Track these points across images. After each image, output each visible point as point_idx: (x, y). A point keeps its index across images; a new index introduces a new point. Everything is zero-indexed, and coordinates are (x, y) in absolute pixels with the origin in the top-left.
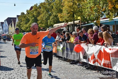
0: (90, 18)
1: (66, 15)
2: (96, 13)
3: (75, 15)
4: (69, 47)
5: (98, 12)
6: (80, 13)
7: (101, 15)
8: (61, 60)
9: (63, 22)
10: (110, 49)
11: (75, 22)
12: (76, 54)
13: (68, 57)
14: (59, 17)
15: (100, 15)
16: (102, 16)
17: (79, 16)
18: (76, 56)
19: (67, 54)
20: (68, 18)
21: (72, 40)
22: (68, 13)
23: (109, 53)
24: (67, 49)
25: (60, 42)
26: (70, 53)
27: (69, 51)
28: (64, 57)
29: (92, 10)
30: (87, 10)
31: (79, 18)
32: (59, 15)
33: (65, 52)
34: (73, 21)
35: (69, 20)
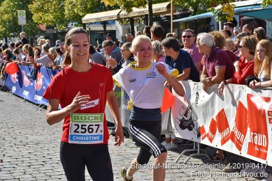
10: (267, 100)
23: (264, 111)
33: (123, 106)
34: (147, 6)
35: (136, 3)
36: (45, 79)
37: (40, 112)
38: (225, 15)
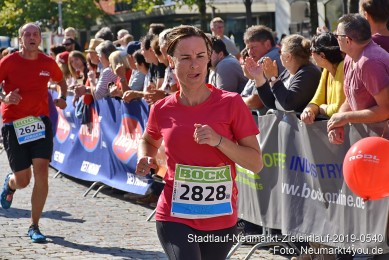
4: (306, 153)
8: (249, 250)
12: (360, 203)
13: (305, 226)
18: (364, 217)
19: (297, 204)
21: (335, 97)
24: (295, 164)
26: (316, 195)
27: (311, 177)
28: (270, 225)
33: (283, 188)
36: (105, 125)
37: (94, 200)
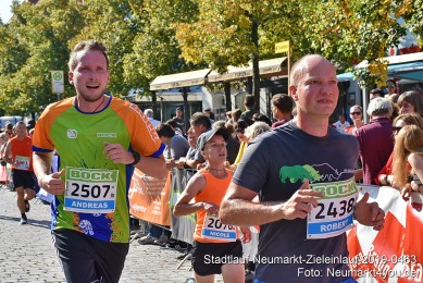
0: (335, 50)
1: (215, 33)
2: (370, 25)
3: (261, 32)
5: (379, 17)
6: (286, 22)
7: (391, 37)
9: (203, 65)
11: (263, 64)
14: (182, 43)
15: (386, 36)
16: (395, 42)
17: (282, 36)
20: (227, 45)
22: (228, 23)
25: (186, 166)
29: (348, 11)
30: (320, 7)
31: (283, 46)
32: (181, 31)
34: (251, 64)
35: (232, 59)
38: (374, 78)
